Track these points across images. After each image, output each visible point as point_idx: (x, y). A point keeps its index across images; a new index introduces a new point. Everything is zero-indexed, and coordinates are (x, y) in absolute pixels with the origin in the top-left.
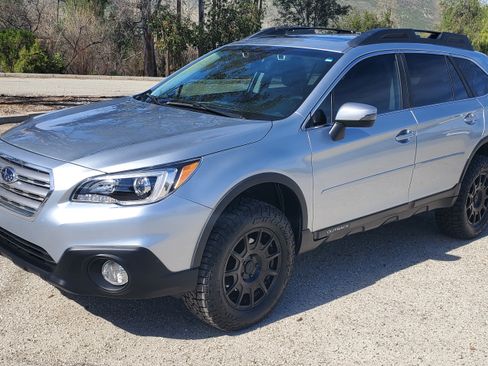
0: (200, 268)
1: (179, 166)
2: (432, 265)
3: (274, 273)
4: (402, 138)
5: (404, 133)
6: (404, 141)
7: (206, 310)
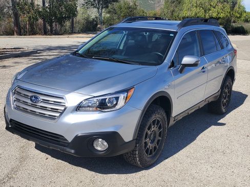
0: (136, 139)
1: (127, 91)
2: (213, 128)
3: (160, 138)
4: (203, 70)
5: (203, 68)
6: (204, 72)
7: (138, 159)
